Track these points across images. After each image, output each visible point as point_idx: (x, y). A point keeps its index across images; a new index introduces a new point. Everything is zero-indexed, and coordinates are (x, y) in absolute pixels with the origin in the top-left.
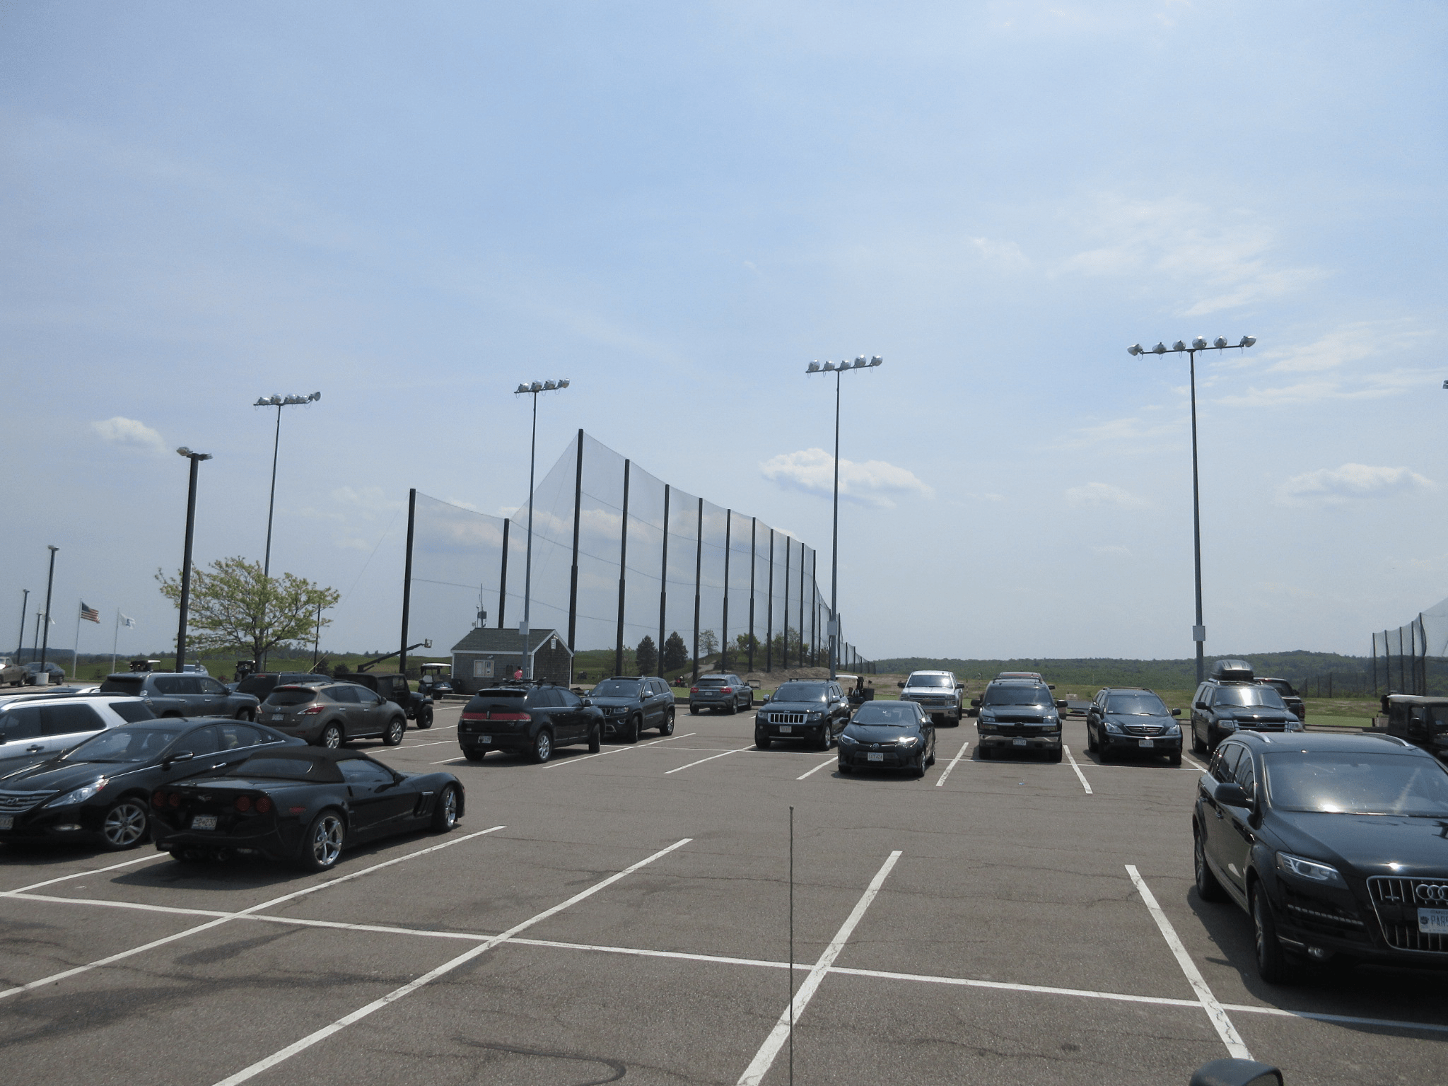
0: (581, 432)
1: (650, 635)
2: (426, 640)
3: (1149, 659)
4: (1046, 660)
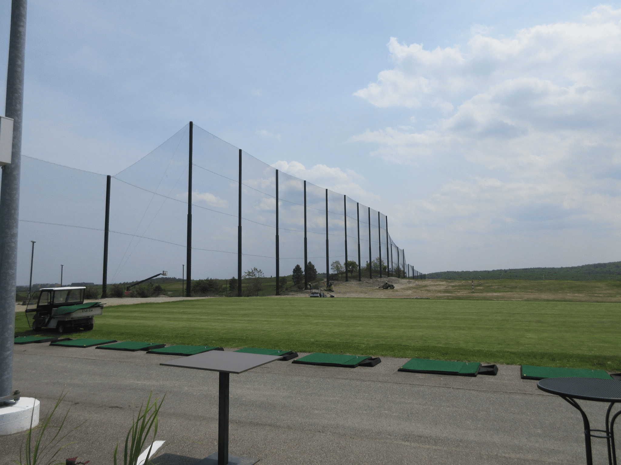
0: (191, 124)
1: (299, 264)
2: (163, 272)
3: (559, 266)
4: (510, 270)
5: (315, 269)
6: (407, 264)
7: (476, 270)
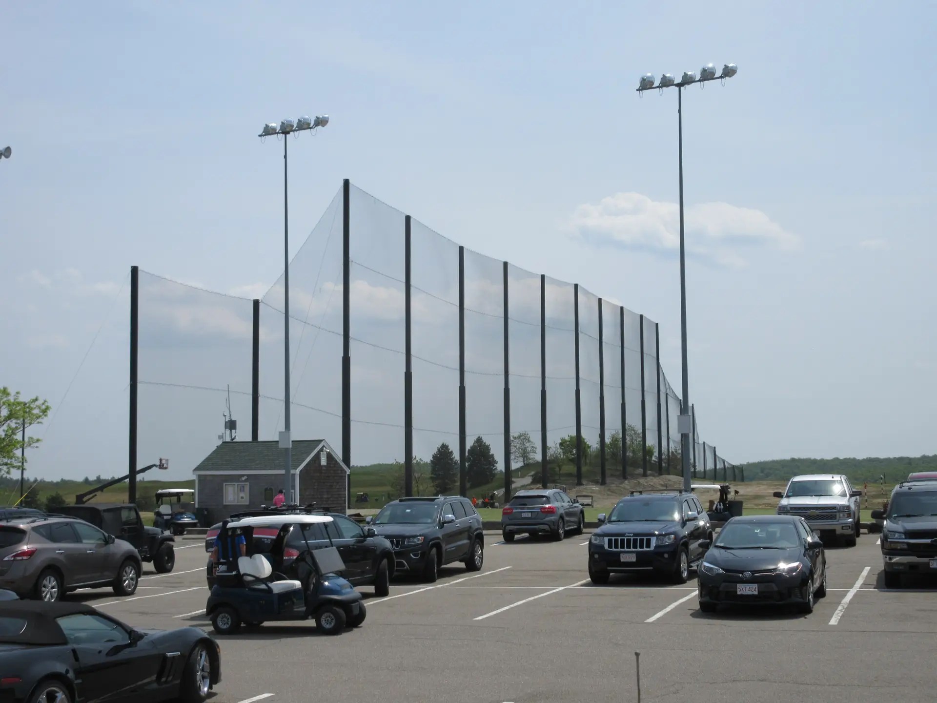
0: (346, 183)
1: (447, 443)
2: (161, 460)
5: (493, 455)
6: (701, 442)
7: (873, 455)
